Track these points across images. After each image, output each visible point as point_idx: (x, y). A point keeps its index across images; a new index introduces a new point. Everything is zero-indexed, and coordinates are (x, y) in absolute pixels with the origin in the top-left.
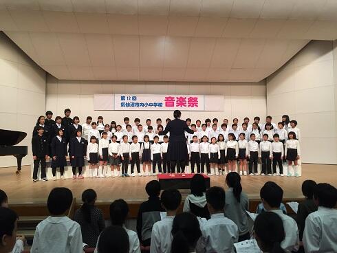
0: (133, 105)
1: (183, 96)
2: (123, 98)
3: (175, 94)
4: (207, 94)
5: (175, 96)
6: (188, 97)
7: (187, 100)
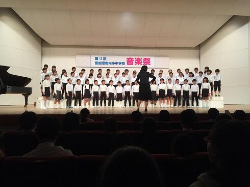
0: (104, 63)
1: (140, 58)
2: (97, 59)
3: (134, 55)
4: (157, 56)
5: (134, 57)
6: (143, 58)
7: (142, 60)
